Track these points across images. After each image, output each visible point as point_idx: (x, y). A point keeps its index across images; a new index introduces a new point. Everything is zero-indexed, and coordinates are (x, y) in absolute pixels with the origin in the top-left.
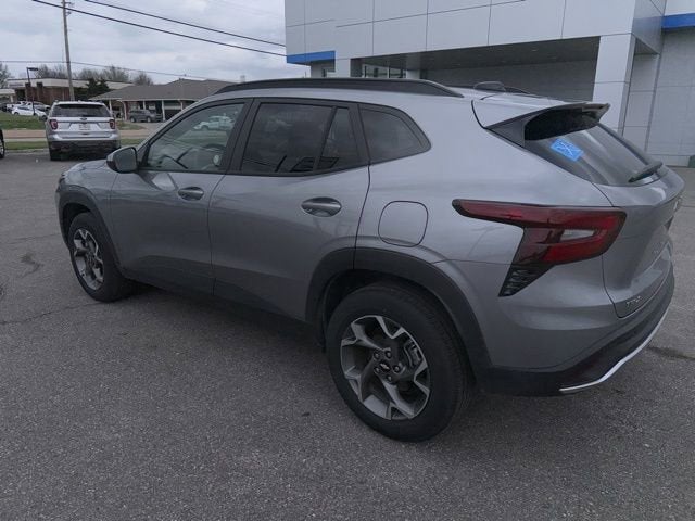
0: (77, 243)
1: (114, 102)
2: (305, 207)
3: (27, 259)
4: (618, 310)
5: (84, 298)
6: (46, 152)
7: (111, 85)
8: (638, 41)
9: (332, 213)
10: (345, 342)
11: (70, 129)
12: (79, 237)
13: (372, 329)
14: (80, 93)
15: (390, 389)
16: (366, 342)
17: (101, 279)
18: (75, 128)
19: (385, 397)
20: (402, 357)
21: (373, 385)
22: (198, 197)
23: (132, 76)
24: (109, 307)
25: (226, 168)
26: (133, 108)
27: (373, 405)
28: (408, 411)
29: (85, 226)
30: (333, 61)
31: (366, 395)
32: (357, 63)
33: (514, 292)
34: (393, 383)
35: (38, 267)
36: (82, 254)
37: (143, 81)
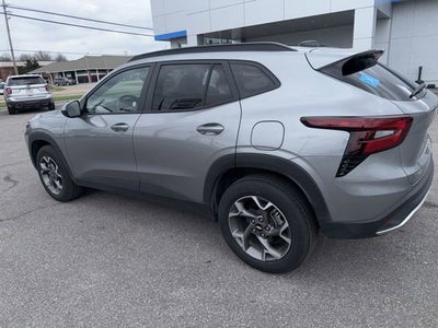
0: (43, 166)
1: (43, 74)
2: (199, 131)
3: (7, 179)
4: (410, 179)
5: (51, 201)
6: (6, 109)
7: (40, 63)
8: (378, 11)
9: (218, 133)
10: (231, 215)
11: (20, 93)
12: (44, 162)
13: (249, 205)
14: (21, 70)
15: (264, 241)
16: (246, 213)
17: (61, 187)
18: (23, 92)
19: (260, 247)
20: (270, 221)
21: (252, 240)
22: (125, 130)
23: (54, 56)
24: (67, 205)
25: (142, 110)
26: (57, 77)
27: (253, 252)
28: (277, 254)
29: (48, 154)
30: (185, 37)
31: (247, 247)
32: (201, 37)
33: (346, 173)
34: (265, 237)
35: (15, 183)
36: (46, 172)
37: (60, 59)
